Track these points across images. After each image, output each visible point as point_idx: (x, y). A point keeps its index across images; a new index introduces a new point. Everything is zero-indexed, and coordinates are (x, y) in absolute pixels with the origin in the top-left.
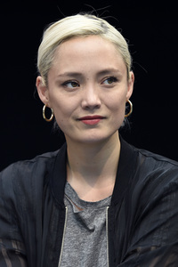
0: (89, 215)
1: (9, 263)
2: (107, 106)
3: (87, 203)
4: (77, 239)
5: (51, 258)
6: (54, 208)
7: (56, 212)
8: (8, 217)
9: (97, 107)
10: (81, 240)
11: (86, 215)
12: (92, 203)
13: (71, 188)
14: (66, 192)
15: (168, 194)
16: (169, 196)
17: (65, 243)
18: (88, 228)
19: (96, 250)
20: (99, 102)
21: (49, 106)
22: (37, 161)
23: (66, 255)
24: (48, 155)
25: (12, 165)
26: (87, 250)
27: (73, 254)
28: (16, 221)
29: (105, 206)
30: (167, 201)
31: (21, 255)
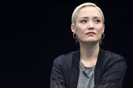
0: (88, 72)
1: (61, 86)
2: (96, 29)
3: (87, 68)
4: (84, 80)
5: (74, 86)
6: (76, 69)
7: (76, 71)
8: (60, 71)
9: (93, 29)
10: (85, 80)
11: (87, 72)
12: (89, 68)
13: (82, 63)
14: (80, 64)
15: (115, 63)
16: (115, 64)
17: (79, 81)
18: (87, 77)
19: (90, 84)
20: (94, 27)
21: (75, 33)
22: (69, 55)
23: (80, 85)
24: (73, 52)
25: (61, 56)
26: (87, 84)
27: (82, 85)
28: (63, 73)
29: (93, 69)
30: (115, 65)
31: (64, 84)
